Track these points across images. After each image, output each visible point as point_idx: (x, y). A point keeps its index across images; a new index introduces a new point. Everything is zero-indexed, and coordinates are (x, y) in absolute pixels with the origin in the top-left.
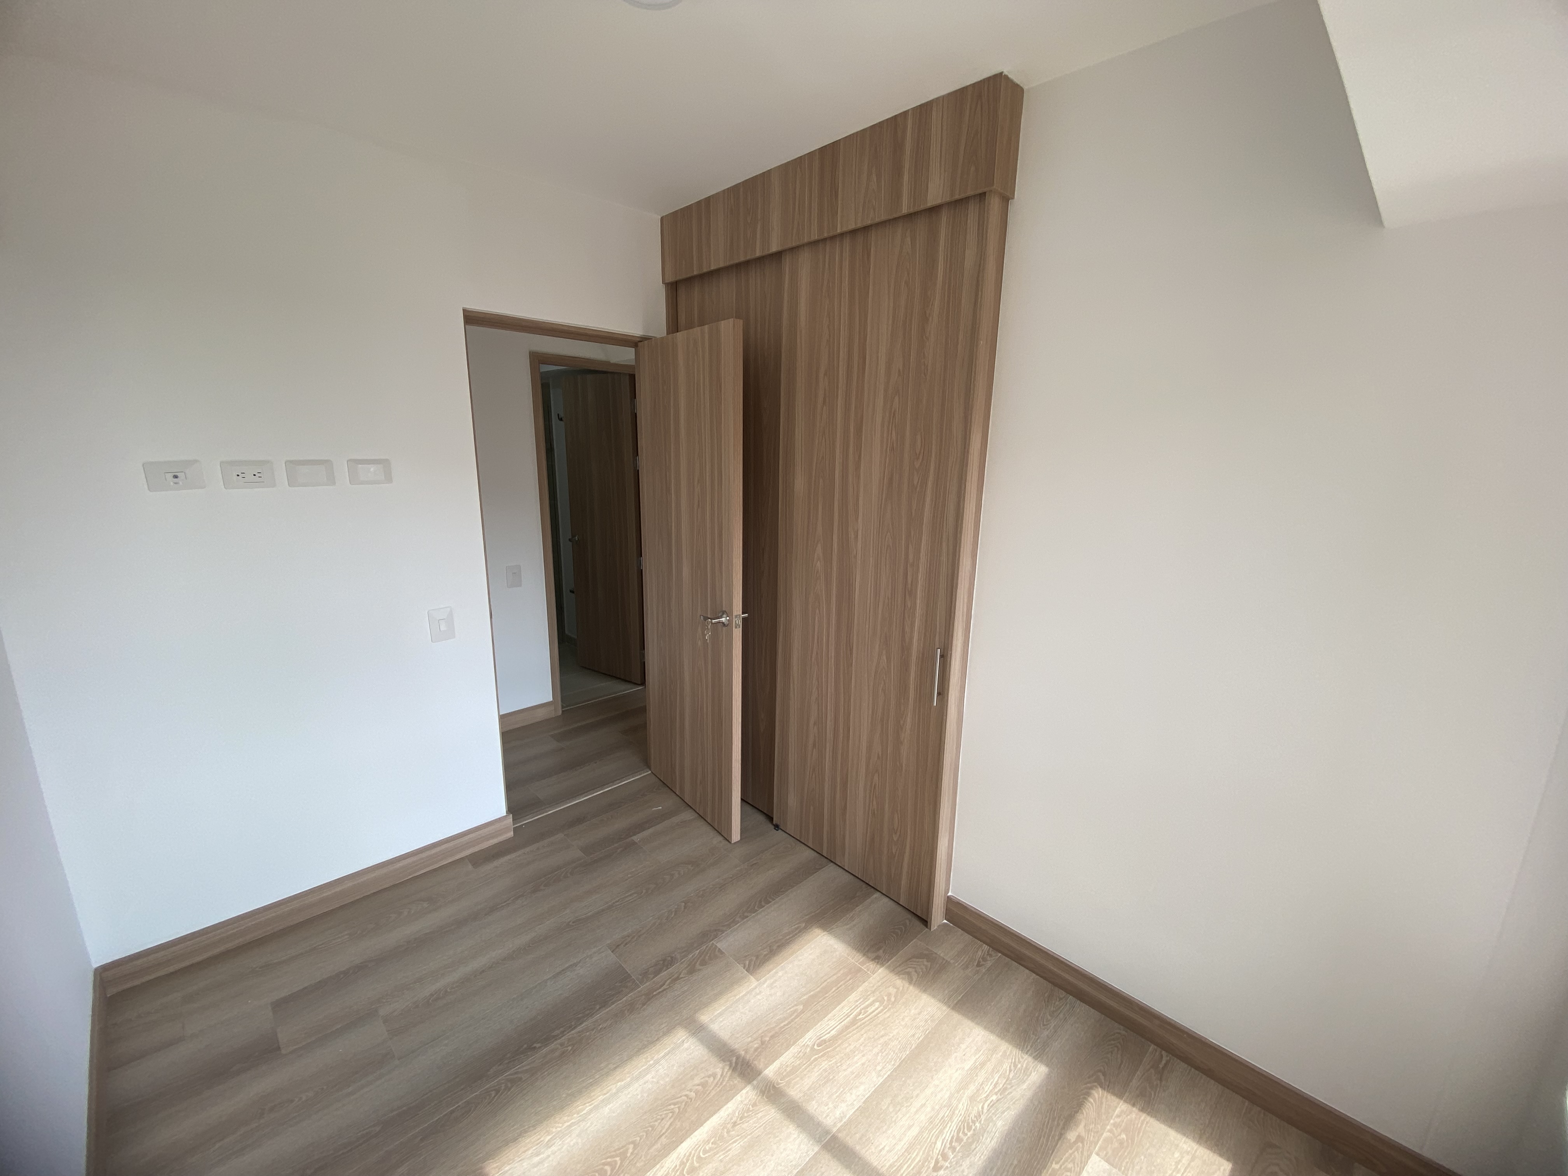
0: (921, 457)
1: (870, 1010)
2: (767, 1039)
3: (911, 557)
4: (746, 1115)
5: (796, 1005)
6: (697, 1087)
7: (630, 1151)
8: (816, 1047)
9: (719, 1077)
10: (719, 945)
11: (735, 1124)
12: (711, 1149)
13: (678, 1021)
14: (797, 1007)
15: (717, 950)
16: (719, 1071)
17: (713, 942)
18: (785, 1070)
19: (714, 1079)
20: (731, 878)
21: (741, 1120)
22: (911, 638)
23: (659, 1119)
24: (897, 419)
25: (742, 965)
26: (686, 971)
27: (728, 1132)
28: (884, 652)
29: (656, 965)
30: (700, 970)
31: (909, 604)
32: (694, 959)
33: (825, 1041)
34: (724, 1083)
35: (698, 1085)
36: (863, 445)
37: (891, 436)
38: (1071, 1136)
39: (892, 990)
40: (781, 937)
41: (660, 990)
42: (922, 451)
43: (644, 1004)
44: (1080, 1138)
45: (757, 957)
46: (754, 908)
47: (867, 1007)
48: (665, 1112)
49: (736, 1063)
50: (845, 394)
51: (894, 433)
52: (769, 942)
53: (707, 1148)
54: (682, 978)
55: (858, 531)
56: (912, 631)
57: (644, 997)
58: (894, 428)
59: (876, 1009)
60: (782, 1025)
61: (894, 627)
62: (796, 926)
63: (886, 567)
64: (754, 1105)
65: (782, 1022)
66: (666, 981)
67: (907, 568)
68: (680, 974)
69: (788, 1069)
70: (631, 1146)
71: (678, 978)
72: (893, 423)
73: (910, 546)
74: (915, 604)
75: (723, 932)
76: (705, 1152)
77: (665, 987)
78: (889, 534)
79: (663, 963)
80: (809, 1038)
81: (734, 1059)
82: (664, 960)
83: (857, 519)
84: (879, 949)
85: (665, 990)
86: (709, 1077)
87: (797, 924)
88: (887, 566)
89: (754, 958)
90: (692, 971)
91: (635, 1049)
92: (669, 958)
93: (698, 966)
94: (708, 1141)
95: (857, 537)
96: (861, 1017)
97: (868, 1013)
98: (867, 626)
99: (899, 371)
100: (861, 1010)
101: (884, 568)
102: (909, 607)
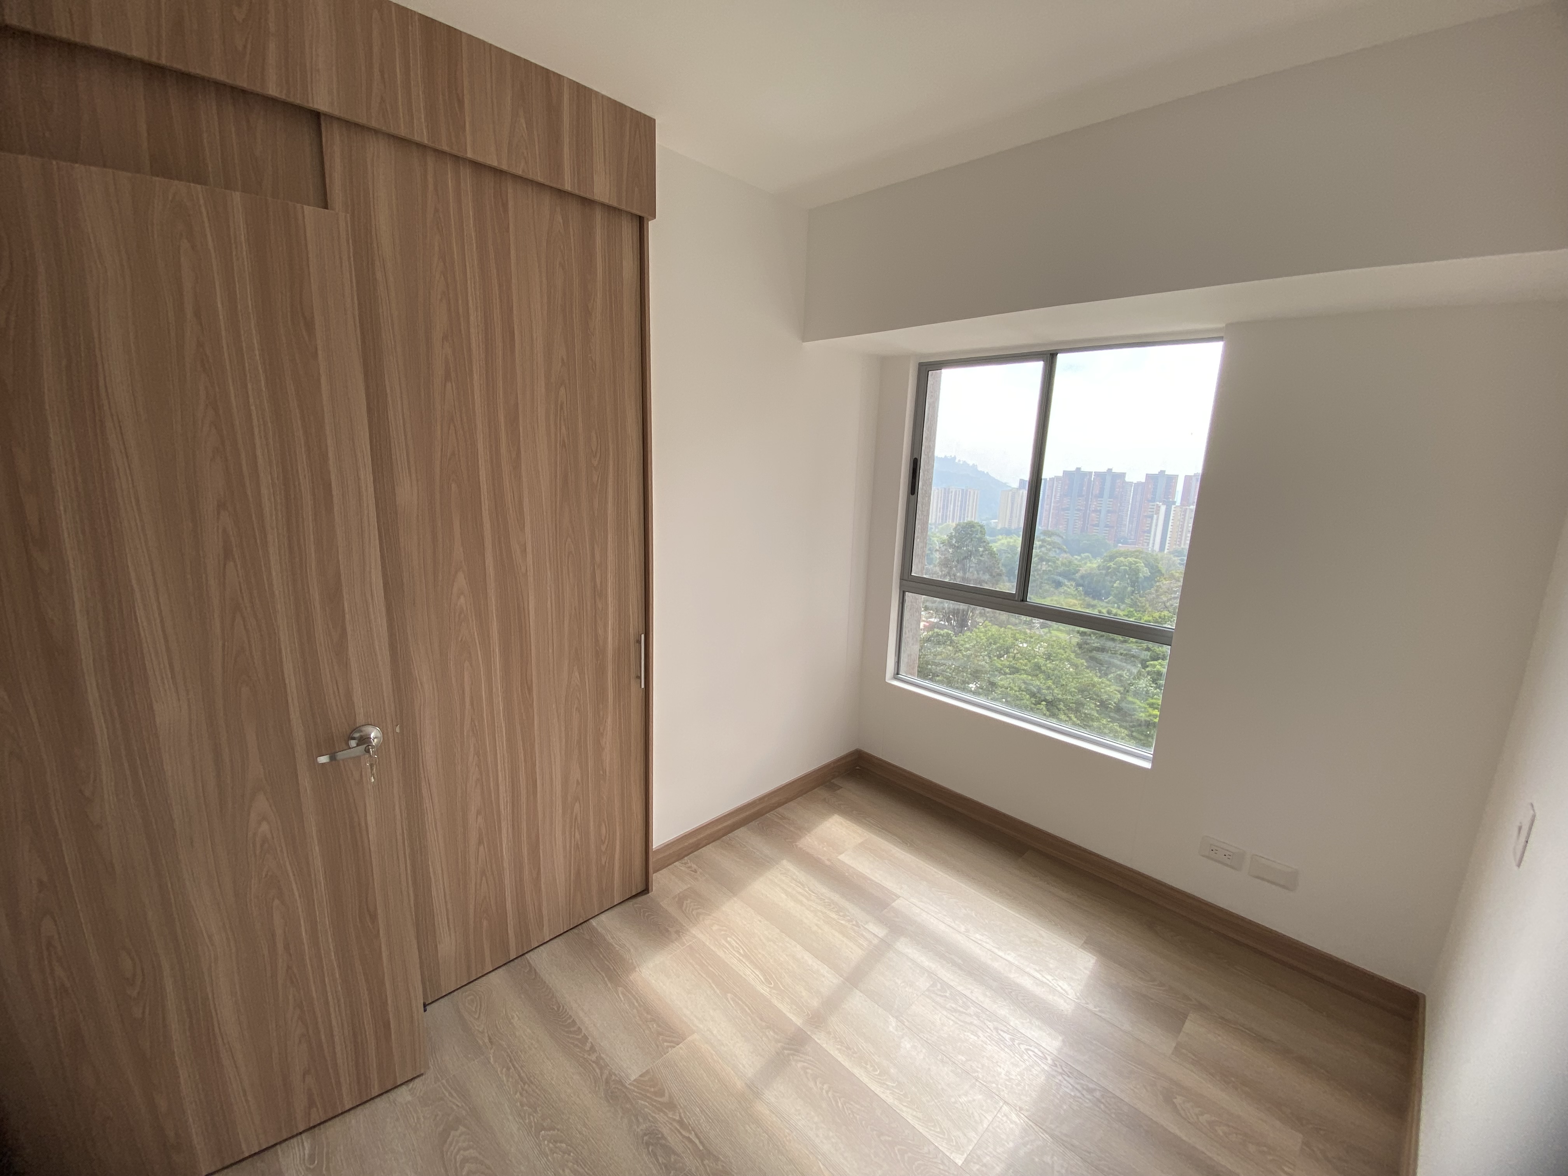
0: (598, 455)
1: (735, 944)
2: (764, 1024)
3: (598, 559)
4: (838, 1040)
5: (727, 999)
6: (818, 1083)
7: (887, 1138)
8: (772, 986)
9: (805, 1064)
10: (633, 1078)
11: (848, 1048)
12: (871, 1066)
13: (743, 1113)
14: (729, 999)
15: (642, 1079)
16: (800, 1065)
17: (627, 1085)
18: (796, 1009)
19: (808, 1068)
20: (508, 1069)
21: (844, 1043)
22: (606, 638)
23: (853, 1115)
24: (565, 412)
25: (670, 1049)
26: (671, 1113)
27: (856, 1053)
28: (575, 668)
29: (655, 1155)
30: (670, 1097)
31: (600, 606)
32: (653, 1105)
33: (766, 979)
34: (812, 1059)
35: (816, 1083)
36: (521, 439)
37: (560, 431)
38: (827, 863)
39: (715, 928)
40: (635, 1011)
41: (697, 1142)
42: (599, 447)
43: (717, 1159)
44: (828, 860)
45: (659, 1034)
46: (578, 1039)
47: (733, 947)
48: (846, 1110)
49: (791, 1049)
50: (485, 372)
51: (563, 428)
52: (640, 1023)
53: (872, 1068)
54: (680, 1116)
55: (525, 544)
56: (606, 631)
57: (706, 1162)
58: (562, 423)
59: (734, 940)
60: (749, 1011)
61: (585, 636)
62: (621, 996)
63: (569, 575)
64: (829, 1033)
65: (746, 1011)
66: (684, 1137)
67: (594, 569)
68: (674, 1120)
69: (794, 1007)
70: (883, 1138)
71: (681, 1122)
72: (561, 416)
73: (596, 546)
74: (607, 604)
75: (611, 1074)
76: (875, 1070)
77: (693, 1137)
78: (569, 540)
79: (652, 1145)
80: (764, 990)
81: (786, 1052)
82: (648, 1144)
83: (522, 529)
84: (667, 931)
85: (696, 1135)
86: (806, 1073)
87: (618, 995)
88: (571, 575)
89: (661, 1038)
90: (671, 1105)
91: (780, 1157)
92: (646, 1138)
93: (665, 1099)
94: (866, 1068)
95: (524, 551)
96: (742, 951)
97: (737, 946)
98: (550, 651)
99: (563, 360)
100: (735, 951)
101: (567, 577)
102: (601, 609)
